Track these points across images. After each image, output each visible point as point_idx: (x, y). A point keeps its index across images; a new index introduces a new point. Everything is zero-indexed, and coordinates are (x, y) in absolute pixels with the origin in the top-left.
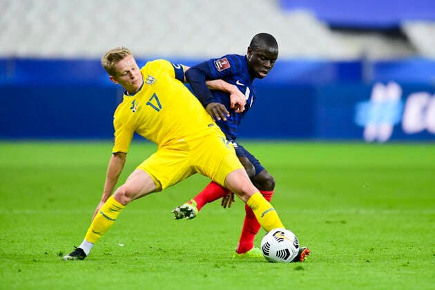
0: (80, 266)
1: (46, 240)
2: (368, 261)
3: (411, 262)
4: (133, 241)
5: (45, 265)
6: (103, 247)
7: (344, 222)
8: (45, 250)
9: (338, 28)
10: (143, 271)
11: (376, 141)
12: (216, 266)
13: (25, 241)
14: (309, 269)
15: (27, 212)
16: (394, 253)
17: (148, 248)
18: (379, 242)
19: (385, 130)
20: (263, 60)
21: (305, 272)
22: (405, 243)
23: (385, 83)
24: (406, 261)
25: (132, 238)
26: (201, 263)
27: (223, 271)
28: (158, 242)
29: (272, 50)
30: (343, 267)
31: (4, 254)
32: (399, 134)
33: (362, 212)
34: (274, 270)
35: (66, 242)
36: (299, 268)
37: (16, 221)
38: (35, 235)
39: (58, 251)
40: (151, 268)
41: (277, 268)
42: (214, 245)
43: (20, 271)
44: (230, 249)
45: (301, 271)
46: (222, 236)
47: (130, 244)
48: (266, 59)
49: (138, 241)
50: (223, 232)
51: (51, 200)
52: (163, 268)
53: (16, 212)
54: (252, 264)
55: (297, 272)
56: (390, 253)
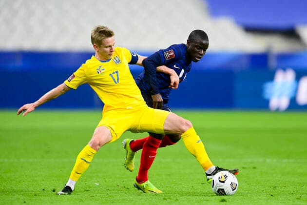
0: (68, 199)
1: (43, 180)
2: (272, 196)
3: (302, 196)
4: (105, 181)
5: (43, 198)
6: (85, 185)
7: (255, 168)
8: (43, 187)
9: (251, 30)
10: (113, 202)
11: (277, 110)
12: (164, 199)
13: (28, 181)
14: (230, 200)
15: (31, 160)
16: (291, 190)
17: (116, 186)
18: (280, 182)
19: (284, 103)
20: (198, 49)
21: (227, 203)
22: (298, 183)
23: (284, 69)
24: (299, 195)
25: (105, 179)
26: (154, 197)
27: (169, 203)
28: (123, 182)
29: (204, 42)
30: (254, 200)
31: (14, 190)
32: (294, 105)
33: (268, 160)
34: (205, 202)
35: (57, 182)
36: (223, 201)
37: (22, 167)
38: (36, 177)
39: (52, 188)
40: (118, 201)
41: (207, 200)
42: (162, 184)
43: (25, 202)
44: (174, 187)
45: (224, 203)
46: (168, 177)
47: (104, 183)
48: (201, 48)
49: (109, 181)
50: (169, 175)
51: (48, 152)
52: (127, 200)
53: (22, 160)
54: (190, 197)
55: (222, 203)
56: (287, 190)
